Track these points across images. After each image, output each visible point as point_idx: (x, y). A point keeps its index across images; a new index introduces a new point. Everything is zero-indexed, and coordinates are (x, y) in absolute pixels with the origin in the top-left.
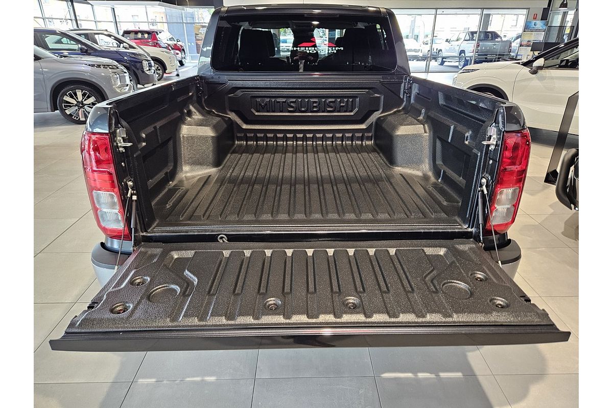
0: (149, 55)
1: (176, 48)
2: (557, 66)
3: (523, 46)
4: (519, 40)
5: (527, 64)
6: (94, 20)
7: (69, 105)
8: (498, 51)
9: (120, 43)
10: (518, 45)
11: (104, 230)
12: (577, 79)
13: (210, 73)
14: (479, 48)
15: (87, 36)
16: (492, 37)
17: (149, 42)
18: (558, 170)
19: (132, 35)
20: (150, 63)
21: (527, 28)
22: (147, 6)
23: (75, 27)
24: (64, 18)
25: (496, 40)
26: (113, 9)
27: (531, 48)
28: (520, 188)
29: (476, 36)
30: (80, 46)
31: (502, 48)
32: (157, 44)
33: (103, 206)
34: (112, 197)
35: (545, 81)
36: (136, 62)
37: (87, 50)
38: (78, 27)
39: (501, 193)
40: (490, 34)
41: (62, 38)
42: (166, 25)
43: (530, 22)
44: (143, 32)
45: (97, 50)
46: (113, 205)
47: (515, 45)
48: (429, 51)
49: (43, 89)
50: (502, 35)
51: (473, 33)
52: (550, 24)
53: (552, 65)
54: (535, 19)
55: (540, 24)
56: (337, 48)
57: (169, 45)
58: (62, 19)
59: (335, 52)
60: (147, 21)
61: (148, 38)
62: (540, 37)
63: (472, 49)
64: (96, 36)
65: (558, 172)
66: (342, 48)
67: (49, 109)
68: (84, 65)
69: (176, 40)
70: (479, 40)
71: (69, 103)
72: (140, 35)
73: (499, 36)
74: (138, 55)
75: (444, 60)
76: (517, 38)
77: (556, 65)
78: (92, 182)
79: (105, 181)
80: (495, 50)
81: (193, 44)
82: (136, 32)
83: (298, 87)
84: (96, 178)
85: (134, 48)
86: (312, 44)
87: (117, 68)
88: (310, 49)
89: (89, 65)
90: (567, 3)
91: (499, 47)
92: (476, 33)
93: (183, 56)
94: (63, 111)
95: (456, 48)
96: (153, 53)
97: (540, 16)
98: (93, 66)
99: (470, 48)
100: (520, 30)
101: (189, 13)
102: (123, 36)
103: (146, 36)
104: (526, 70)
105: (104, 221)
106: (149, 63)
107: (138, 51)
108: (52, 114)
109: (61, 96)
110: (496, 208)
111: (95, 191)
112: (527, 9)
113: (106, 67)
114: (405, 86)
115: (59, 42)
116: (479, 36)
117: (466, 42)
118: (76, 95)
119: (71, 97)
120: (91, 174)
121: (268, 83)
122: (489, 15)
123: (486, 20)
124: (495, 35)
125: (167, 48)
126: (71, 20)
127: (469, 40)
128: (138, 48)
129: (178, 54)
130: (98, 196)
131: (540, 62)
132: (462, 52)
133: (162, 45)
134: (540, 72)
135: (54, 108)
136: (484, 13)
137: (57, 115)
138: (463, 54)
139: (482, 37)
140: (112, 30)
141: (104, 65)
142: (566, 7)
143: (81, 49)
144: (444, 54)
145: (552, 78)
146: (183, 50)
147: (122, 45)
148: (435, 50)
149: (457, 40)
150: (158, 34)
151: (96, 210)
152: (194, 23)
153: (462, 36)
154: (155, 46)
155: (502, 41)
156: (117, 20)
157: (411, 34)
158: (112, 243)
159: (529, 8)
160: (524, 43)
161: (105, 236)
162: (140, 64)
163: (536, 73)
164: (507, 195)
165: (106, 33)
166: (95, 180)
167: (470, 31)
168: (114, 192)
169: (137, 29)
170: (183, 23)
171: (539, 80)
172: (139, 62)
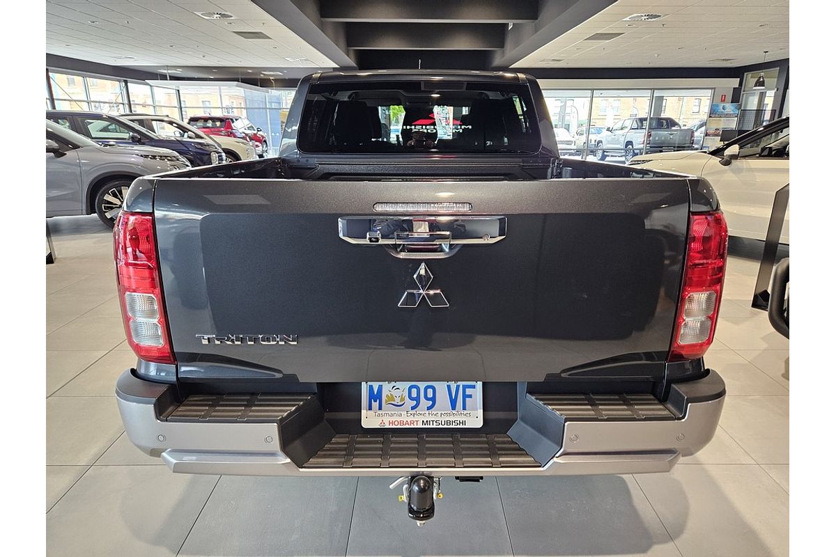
0: (219, 145)
1: (255, 138)
2: (758, 155)
3: (709, 135)
4: (703, 129)
5: (717, 152)
6: (152, 104)
7: (111, 206)
8: (677, 142)
9: (185, 132)
10: (703, 135)
11: (137, 349)
12: (787, 171)
13: (295, 154)
14: (651, 138)
15: (141, 122)
16: (667, 124)
17: (221, 131)
18: (769, 291)
19: (200, 124)
20: (221, 156)
21: (713, 113)
22: (222, 87)
23: (128, 112)
24: (114, 101)
25: (673, 128)
26: (178, 91)
27: (720, 138)
28: (717, 292)
29: (646, 124)
30: (131, 133)
31: (681, 138)
32: (231, 133)
33: (138, 314)
34: (151, 301)
35: (742, 174)
36: (203, 154)
37: (140, 139)
38: (131, 112)
39: (691, 300)
40: (664, 122)
41: (110, 125)
42: (244, 111)
43: (717, 106)
44: (214, 119)
45: (153, 139)
46: (151, 314)
47: (699, 134)
48: (585, 143)
49: (79, 185)
50: (681, 123)
51: (642, 120)
52: (744, 107)
53: (751, 153)
54: (723, 101)
55: (730, 108)
56: (463, 127)
57: (247, 135)
58: (112, 103)
59: (461, 131)
60: (220, 106)
61: (220, 127)
62: (733, 124)
63: (643, 140)
64: (154, 123)
65: (770, 293)
66: (470, 127)
67: (84, 212)
68: (134, 156)
69: (256, 129)
70: (650, 128)
71: (111, 203)
72: (210, 124)
73: (677, 124)
74: (205, 145)
75: (605, 153)
76: (701, 126)
77: (755, 155)
78: (125, 279)
79: (144, 279)
80: (672, 141)
81: (278, 134)
82: (206, 120)
83: (410, 172)
84: (132, 274)
85: (202, 138)
86: (431, 121)
87: (178, 160)
88: (428, 127)
89: (142, 156)
90: (763, 81)
91: (677, 137)
92: (645, 119)
93: (265, 149)
94: (102, 214)
95: (620, 139)
96: (226, 143)
97: (729, 97)
98: (146, 156)
99: (639, 138)
100: (704, 116)
101: (274, 96)
102: (189, 123)
103: (218, 124)
104: (716, 160)
105: (137, 335)
106: (219, 156)
107: (207, 140)
108: (86, 218)
109: (101, 195)
110: (684, 320)
111: (128, 293)
112: (712, 89)
113: (163, 158)
114: (552, 172)
115: (105, 130)
116: (650, 124)
117: (633, 131)
118: (121, 193)
119: (115, 195)
120: (124, 268)
121: (371, 168)
122: (661, 98)
123: (658, 103)
124: (671, 123)
125: (243, 138)
126: (123, 104)
127: (637, 129)
128: (207, 137)
129: (257, 146)
130: (133, 300)
131: (734, 149)
132: (629, 143)
133: (237, 134)
134: (735, 163)
135: (91, 210)
136: (655, 95)
137: (94, 220)
138: (630, 146)
139: (654, 125)
140: (175, 116)
141: (161, 156)
142: (763, 86)
143: (133, 138)
144: (605, 146)
145: (751, 170)
146: (265, 141)
147: (186, 134)
148: (593, 142)
149: (622, 129)
150: (233, 122)
151: (127, 319)
152: (281, 109)
153: (628, 124)
154: (229, 136)
155: (681, 130)
156: (182, 105)
157: (560, 123)
158: (147, 368)
159: (715, 88)
160: (710, 132)
161: (137, 358)
162: (207, 157)
163: (729, 164)
164: (699, 302)
165: (166, 119)
166: (129, 278)
167: (637, 117)
168: (154, 294)
169: (207, 115)
170: (266, 108)
171: (733, 173)
172: (207, 154)
